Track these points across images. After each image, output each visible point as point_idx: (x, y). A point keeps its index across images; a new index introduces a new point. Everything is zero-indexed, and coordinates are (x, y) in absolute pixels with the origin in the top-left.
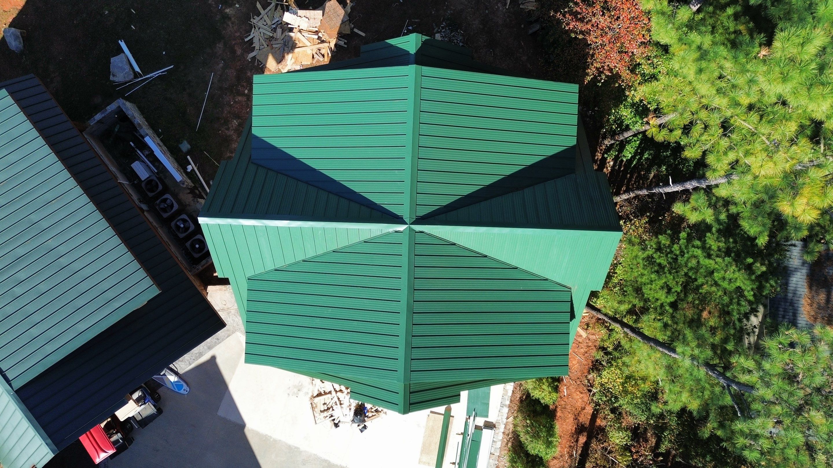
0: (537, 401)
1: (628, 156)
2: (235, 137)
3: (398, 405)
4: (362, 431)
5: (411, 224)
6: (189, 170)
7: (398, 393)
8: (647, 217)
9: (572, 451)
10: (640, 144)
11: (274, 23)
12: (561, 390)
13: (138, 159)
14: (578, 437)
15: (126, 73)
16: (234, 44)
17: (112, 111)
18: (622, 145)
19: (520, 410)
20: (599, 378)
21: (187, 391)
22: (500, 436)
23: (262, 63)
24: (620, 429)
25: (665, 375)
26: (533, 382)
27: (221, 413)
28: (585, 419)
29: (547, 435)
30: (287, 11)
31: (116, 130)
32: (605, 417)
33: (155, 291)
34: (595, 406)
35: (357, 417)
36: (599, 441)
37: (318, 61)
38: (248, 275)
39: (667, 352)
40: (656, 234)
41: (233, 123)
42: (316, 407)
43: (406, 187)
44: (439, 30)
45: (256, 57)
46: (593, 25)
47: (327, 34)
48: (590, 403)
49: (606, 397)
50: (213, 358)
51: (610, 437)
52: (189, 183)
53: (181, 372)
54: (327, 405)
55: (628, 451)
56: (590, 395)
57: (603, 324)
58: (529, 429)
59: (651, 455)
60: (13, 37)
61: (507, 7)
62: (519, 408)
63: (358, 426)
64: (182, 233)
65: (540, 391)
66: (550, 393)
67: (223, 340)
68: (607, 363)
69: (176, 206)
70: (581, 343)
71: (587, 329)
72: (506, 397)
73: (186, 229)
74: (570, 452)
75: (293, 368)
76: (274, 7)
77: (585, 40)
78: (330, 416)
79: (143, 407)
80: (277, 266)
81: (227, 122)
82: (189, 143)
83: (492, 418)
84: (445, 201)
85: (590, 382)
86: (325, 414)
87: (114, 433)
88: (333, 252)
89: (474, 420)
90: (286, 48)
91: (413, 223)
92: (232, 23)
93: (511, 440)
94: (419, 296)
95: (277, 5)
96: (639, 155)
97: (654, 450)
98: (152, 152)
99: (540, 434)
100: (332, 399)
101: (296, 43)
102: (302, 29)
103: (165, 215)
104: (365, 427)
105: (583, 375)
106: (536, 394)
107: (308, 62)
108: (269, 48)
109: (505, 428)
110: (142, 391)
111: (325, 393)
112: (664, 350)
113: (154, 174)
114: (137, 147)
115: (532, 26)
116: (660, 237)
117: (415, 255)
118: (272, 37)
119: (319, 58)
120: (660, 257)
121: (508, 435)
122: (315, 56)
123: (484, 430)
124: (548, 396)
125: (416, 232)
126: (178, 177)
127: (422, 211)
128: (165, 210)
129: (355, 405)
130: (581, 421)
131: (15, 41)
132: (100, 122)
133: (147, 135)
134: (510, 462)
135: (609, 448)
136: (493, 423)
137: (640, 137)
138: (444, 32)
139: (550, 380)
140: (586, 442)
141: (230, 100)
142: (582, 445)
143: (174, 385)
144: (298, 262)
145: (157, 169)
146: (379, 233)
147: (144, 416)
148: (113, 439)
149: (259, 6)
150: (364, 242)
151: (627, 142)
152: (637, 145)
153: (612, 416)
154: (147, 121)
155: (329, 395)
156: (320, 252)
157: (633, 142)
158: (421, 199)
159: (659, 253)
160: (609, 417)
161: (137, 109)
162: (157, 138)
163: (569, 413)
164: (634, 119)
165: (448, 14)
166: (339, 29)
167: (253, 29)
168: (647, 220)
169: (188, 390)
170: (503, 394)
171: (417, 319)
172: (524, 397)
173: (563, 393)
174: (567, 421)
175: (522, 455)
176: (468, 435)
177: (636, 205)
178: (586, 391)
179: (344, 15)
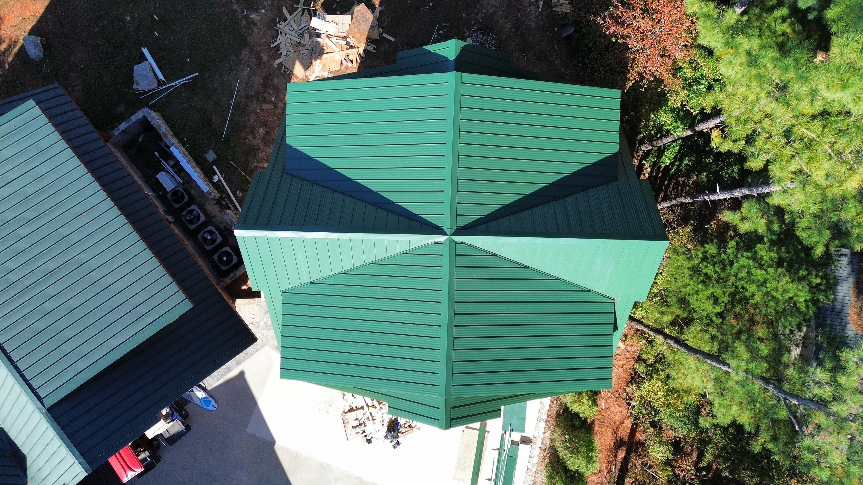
0: (577, 415)
1: (667, 163)
2: (261, 146)
3: (439, 420)
4: (395, 447)
5: (451, 235)
6: (215, 181)
7: (439, 408)
8: (691, 224)
9: (611, 466)
10: (680, 150)
11: (301, 29)
12: (598, 404)
13: (163, 169)
14: (617, 452)
15: (149, 81)
16: (261, 50)
17: (137, 120)
18: (661, 152)
19: (557, 424)
20: (638, 391)
21: (215, 408)
22: (537, 451)
23: (289, 70)
24: (661, 443)
25: (714, 388)
26: (572, 395)
27: (250, 429)
28: (624, 433)
29: (587, 450)
30: (314, 17)
31: (140, 140)
32: (645, 431)
33: (188, 306)
34: (634, 420)
35: (390, 432)
36: (639, 456)
37: (347, 67)
38: (283, 288)
39: (716, 364)
40: (702, 243)
41: (260, 131)
42: (348, 422)
43: (446, 197)
44: (470, 34)
45: (283, 63)
46: (633, 29)
47: (356, 39)
48: (629, 417)
49: (646, 409)
50: (242, 373)
51: (650, 451)
52: (216, 194)
53: (209, 388)
54: (359, 421)
55: (669, 466)
56: (628, 408)
57: (642, 335)
58: (568, 445)
59: (693, 470)
60: (33, 45)
61: (540, 10)
62: (556, 423)
63: (391, 442)
64: (209, 245)
65: (579, 405)
66: (590, 406)
67: (252, 355)
68: (647, 376)
69: (203, 218)
70: (619, 355)
71: (625, 341)
72: (543, 411)
73: (213, 241)
74: (609, 467)
75: (327, 383)
76: (301, 13)
77: (626, 44)
78: (362, 432)
79: (171, 423)
80: (313, 279)
81: (253, 130)
82: (215, 152)
83: (528, 433)
84: (486, 211)
85: (629, 395)
86: (357, 430)
87: (141, 452)
88: (371, 264)
89: (510, 435)
90: (313, 55)
91: (454, 234)
92: (258, 29)
93: (548, 455)
94: (460, 308)
95: (303, 10)
96: (679, 161)
97: (696, 464)
98: (178, 162)
99: (580, 449)
100: (364, 415)
101: (324, 49)
102: (330, 35)
103: (192, 227)
104: (398, 443)
105: (622, 388)
106: (575, 408)
107: (336, 68)
108: (296, 54)
109: (542, 443)
110: (169, 407)
111: (357, 409)
112: (713, 363)
113: (179, 185)
114: (161, 157)
115: (566, 29)
116: (706, 246)
117: (456, 267)
118: (299, 43)
119: (347, 64)
120: (706, 267)
121: (545, 450)
122: (344, 62)
123: (520, 445)
124: (588, 410)
125: (456, 243)
126: (205, 187)
127: (463, 222)
128: (191, 222)
129: (388, 420)
130: (620, 435)
131: (35, 48)
132: (124, 131)
133: (173, 145)
134: (547, 477)
135: (649, 463)
136: (529, 437)
137: (679, 143)
138: (475, 36)
139: (589, 393)
140: (625, 457)
141: (257, 108)
142: (621, 460)
143: (202, 401)
144: (335, 275)
145: (182, 180)
146: (418, 244)
147: (172, 433)
148: (140, 457)
149: (285, 11)
150: (403, 253)
151: (666, 147)
152: (677, 151)
153: (652, 429)
154: (171, 130)
155: (361, 411)
156: (358, 264)
157: (672, 147)
158: (462, 210)
159: (705, 263)
160: (648, 431)
161: (161, 118)
162: (183, 148)
163: (607, 427)
164: (675, 125)
165: (479, 17)
166: (368, 34)
167: (280, 34)
168: (691, 228)
169: (216, 406)
170: (540, 408)
171: (459, 332)
172: (561, 411)
173: (601, 406)
174: (606, 435)
175: (560, 470)
176: (504, 450)
177: (679, 213)
178: (624, 405)
179: (373, 20)
